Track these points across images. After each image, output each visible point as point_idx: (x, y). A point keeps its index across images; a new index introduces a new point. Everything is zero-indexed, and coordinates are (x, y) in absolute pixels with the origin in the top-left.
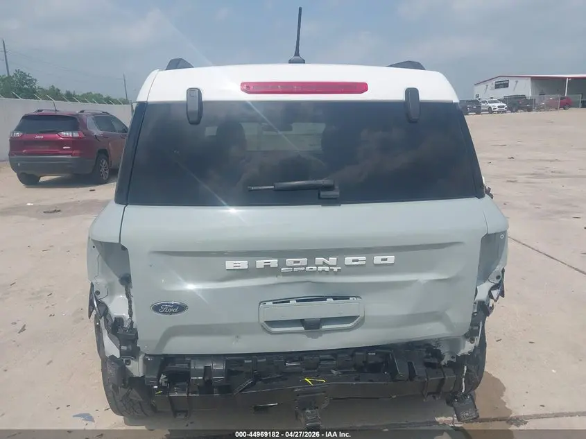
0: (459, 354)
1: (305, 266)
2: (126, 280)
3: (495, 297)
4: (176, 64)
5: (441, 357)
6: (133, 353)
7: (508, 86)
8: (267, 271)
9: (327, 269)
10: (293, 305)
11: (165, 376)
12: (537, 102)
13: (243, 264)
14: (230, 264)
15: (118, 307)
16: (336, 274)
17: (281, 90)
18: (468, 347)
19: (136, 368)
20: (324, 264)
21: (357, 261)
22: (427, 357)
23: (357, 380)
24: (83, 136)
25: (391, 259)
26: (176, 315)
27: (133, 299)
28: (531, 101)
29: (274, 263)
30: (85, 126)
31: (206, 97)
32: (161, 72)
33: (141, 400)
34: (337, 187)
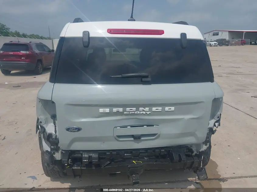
0: (201, 151)
1: (135, 112)
2: (54, 117)
3: (217, 126)
4: (77, 20)
5: (193, 152)
6: (57, 149)
7: (218, 35)
8: (118, 113)
9: (144, 113)
10: (129, 128)
11: (71, 160)
12: (231, 42)
13: (107, 110)
14: (101, 110)
15: (50, 129)
16: (148, 115)
17: (125, 33)
18: (204, 148)
19: (58, 156)
20: (143, 111)
21: (158, 109)
22: (187, 152)
23: (156, 161)
24: (31, 53)
25: (173, 108)
26: (76, 133)
27: (57, 125)
28: (228, 42)
29: (121, 110)
30: (32, 49)
31: (91, 35)
32: (71, 24)
33: (59, 170)
34: (149, 77)
